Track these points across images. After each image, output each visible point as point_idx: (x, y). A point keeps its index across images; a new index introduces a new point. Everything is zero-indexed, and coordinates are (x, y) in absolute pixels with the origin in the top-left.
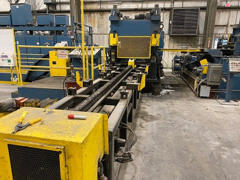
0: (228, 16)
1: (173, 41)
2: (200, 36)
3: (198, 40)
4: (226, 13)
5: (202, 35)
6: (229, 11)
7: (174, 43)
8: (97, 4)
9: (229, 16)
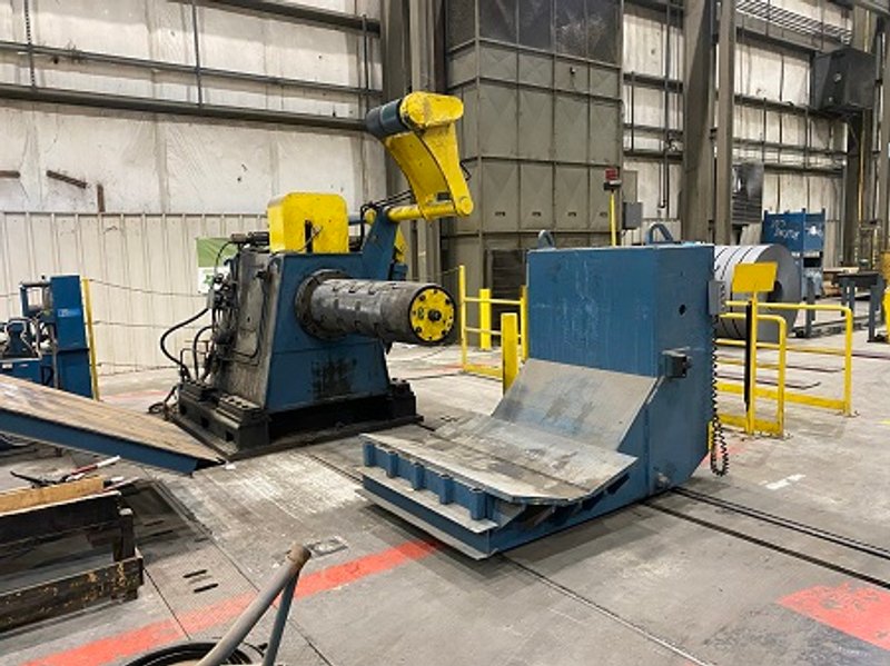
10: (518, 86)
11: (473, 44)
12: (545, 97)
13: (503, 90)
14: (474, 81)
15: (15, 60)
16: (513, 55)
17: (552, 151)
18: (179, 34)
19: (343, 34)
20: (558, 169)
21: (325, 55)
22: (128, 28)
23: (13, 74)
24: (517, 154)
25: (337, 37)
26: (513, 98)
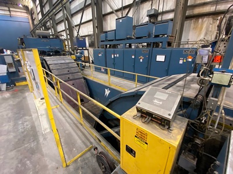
8: (210, 6)
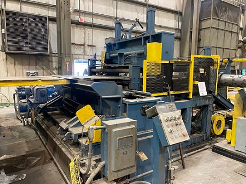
0: (83, 33)
1: (13, 62)
2: (53, 56)
3: (52, 62)
4: (80, 29)
5: (57, 55)
6: (84, 28)
7: (15, 65)
9: (85, 34)
10: (218, 29)
11: (210, 18)
12: (223, 32)
13: (215, 30)
14: (210, 27)
15: (112, 20)
16: (218, 21)
17: (223, 45)
18: (143, 15)
19: (174, 15)
20: (225, 50)
21: (170, 20)
22: (133, 13)
23: (112, 23)
24: (217, 46)
25: (172, 15)
26: (217, 32)
